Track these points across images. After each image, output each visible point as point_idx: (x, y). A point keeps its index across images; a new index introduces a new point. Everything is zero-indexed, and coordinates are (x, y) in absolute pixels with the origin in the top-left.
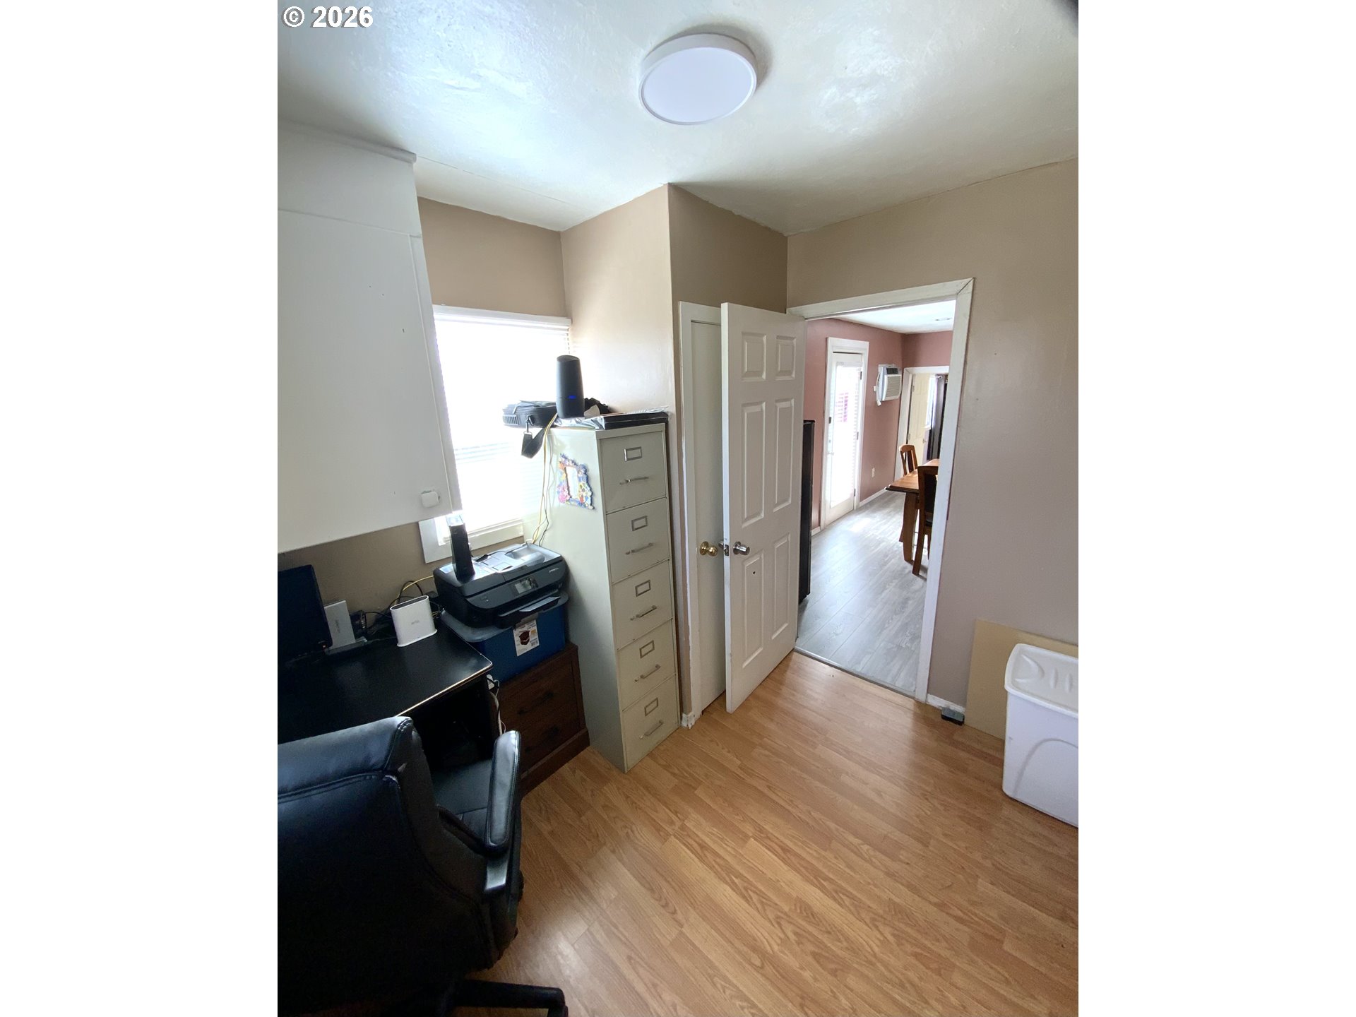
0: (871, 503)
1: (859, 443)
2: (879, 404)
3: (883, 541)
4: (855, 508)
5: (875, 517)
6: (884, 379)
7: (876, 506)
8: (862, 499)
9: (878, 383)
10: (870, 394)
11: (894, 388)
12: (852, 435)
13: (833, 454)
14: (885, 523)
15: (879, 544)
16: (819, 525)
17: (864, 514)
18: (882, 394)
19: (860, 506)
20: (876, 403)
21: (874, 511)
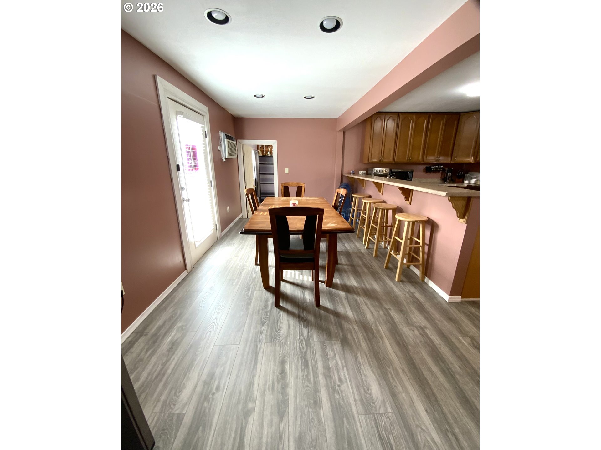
0: (230, 231)
1: (213, 189)
2: (224, 160)
3: (243, 269)
4: (219, 238)
5: (234, 244)
6: (225, 144)
7: (233, 232)
8: (222, 230)
9: (221, 145)
10: (216, 153)
11: (232, 150)
12: (206, 184)
13: (188, 200)
14: (242, 248)
15: (241, 273)
16: (186, 269)
17: (226, 242)
18: (225, 154)
19: (222, 235)
20: (222, 159)
21: (232, 239)
